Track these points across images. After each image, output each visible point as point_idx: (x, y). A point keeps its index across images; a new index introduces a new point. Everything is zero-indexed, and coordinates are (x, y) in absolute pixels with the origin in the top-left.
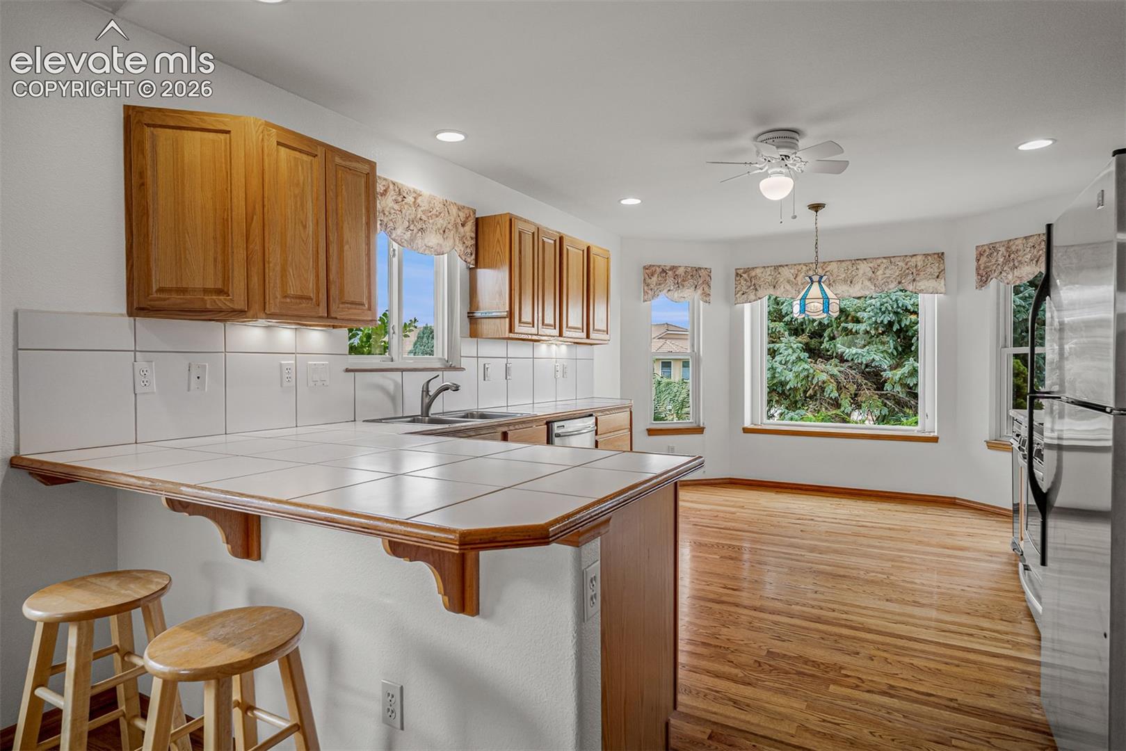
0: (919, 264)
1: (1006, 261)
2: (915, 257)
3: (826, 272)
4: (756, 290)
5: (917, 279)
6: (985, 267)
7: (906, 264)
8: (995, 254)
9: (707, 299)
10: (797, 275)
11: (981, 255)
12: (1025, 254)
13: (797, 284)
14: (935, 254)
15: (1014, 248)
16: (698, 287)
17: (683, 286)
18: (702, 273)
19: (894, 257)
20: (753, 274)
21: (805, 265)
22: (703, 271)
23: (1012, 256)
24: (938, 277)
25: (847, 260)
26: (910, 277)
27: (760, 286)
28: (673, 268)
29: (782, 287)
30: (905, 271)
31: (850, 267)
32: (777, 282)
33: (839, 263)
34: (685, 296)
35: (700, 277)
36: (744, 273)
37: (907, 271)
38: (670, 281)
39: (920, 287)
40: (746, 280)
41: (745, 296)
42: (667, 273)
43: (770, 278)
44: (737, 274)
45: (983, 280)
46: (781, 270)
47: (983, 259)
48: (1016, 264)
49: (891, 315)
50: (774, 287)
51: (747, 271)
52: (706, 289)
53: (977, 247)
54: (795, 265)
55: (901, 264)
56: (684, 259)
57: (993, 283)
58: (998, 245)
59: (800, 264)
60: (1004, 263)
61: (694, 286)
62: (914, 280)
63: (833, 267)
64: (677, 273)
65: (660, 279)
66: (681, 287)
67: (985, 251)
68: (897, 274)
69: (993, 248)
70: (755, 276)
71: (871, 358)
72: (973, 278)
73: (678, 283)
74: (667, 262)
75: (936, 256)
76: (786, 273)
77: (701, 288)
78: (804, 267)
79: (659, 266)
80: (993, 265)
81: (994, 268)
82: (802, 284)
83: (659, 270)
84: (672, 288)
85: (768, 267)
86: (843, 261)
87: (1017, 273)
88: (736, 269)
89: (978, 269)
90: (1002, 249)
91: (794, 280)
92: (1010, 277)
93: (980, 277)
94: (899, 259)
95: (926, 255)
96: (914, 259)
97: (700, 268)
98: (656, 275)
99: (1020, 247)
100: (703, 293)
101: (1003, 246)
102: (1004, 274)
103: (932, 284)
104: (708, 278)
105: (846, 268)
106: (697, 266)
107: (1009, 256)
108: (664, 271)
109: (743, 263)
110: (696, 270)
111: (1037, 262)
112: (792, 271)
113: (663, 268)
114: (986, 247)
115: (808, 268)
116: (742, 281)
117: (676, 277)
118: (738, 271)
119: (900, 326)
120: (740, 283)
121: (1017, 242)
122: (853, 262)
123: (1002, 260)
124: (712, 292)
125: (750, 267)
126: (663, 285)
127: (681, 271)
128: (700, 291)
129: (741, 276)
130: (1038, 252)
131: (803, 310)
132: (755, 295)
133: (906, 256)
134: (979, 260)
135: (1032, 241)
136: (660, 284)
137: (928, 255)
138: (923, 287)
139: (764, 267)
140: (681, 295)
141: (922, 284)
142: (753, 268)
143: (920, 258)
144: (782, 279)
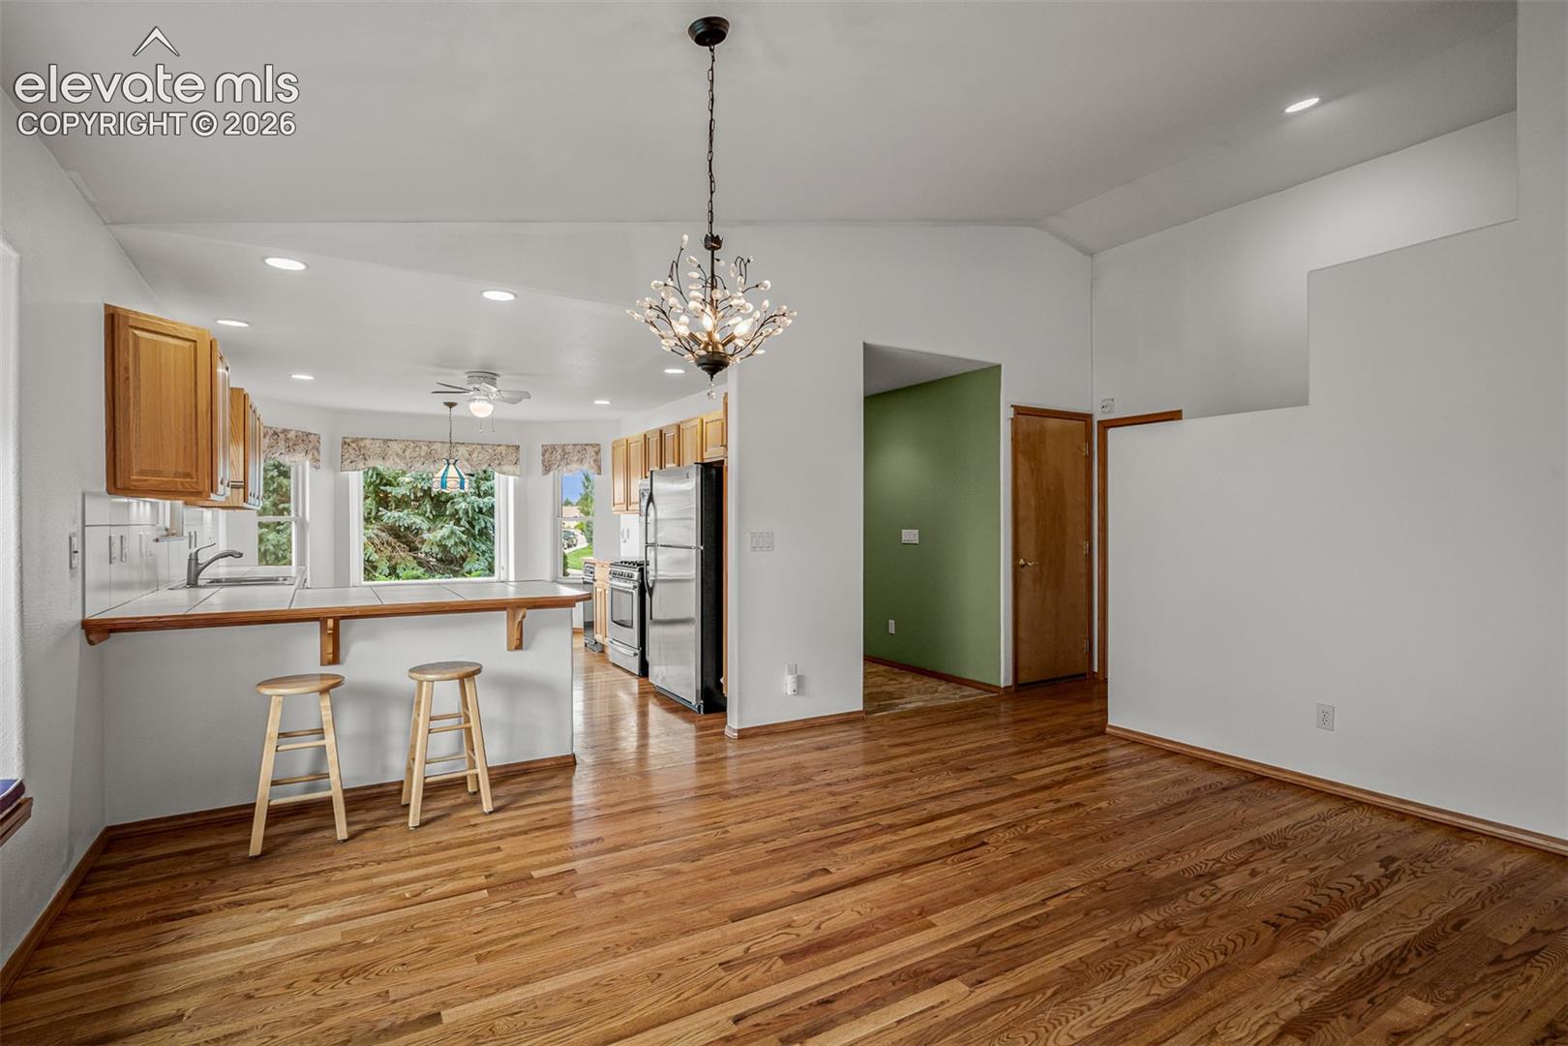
0: (503, 452)
1: (563, 458)
3: (431, 450)
4: (365, 459)
5: (502, 463)
6: (549, 461)
7: (494, 451)
8: (555, 453)
9: (317, 464)
11: (546, 451)
12: (574, 456)
13: (405, 458)
14: (513, 446)
15: (567, 450)
16: (308, 453)
17: (294, 450)
18: (312, 438)
19: (485, 445)
20: (362, 444)
21: (413, 442)
22: (312, 436)
23: (566, 456)
24: (516, 463)
26: (497, 462)
27: (369, 458)
28: (285, 431)
30: (493, 457)
33: (442, 444)
34: (295, 460)
35: (310, 442)
36: (353, 442)
38: (282, 444)
40: (354, 449)
41: (354, 464)
42: (279, 436)
43: (380, 450)
44: (345, 443)
45: (547, 469)
46: (389, 443)
47: (547, 455)
48: (569, 462)
51: (355, 440)
52: (316, 455)
53: (543, 446)
54: (403, 441)
55: (490, 451)
56: (296, 423)
57: (551, 473)
58: (557, 447)
59: (408, 441)
60: (561, 460)
61: (305, 451)
62: (500, 464)
63: (437, 446)
64: (288, 436)
65: (272, 441)
66: (292, 451)
67: (548, 450)
68: (487, 457)
69: (554, 448)
70: (364, 447)
71: (412, 521)
72: (540, 468)
73: (289, 447)
74: (280, 425)
75: (514, 448)
76: (395, 447)
77: (311, 453)
78: (413, 444)
79: (271, 428)
80: (553, 460)
81: (554, 462)
82: (410, 458)
83: (271, 432)
84: (283, 451)
85: (377, 439)
87: (569, 467)
88: (343, 438)
89: (543, 461)
90: (560, 451)
92: (564, 469)
93: (545, 467)
94: (488, 447)
95: (508, 446)
96: (499, 448)
97: (310, 434)
98: (268, 437)
99: (571, 451)
100: (312, 459)
101: (560, 448)
102: (560, 467)
103: (511, 468)
104: (317, 445)
106: (308, 431)
107: (564, 456)
108: (275, 433)
109: (351, 432)
110: (306, 436)
111: (581, 462)
112: (401, 446)
113: (275, 430)
114: (549, 447)
115: (415, 445)
116: (351, 451)
117: (287, 440)
118: (346, 440)
120: (348, 452)
121: (569, 447)
123: (559, 457)
124: (321, 458)
125: (360, 437)
127: (292, 435)
128: (310, 456)
129: (349, 445)
130: (583, 455)
131: (444, 485)
132: (364, 465)
133: (494, 445)
135: (578, 447)
136: (272, 447)
138: (509, 471)
139: (373, 439)
140: (293, 459)
141: (505, 468)
142: (362, 439)
143: (503, 448)
144: (391, 452)
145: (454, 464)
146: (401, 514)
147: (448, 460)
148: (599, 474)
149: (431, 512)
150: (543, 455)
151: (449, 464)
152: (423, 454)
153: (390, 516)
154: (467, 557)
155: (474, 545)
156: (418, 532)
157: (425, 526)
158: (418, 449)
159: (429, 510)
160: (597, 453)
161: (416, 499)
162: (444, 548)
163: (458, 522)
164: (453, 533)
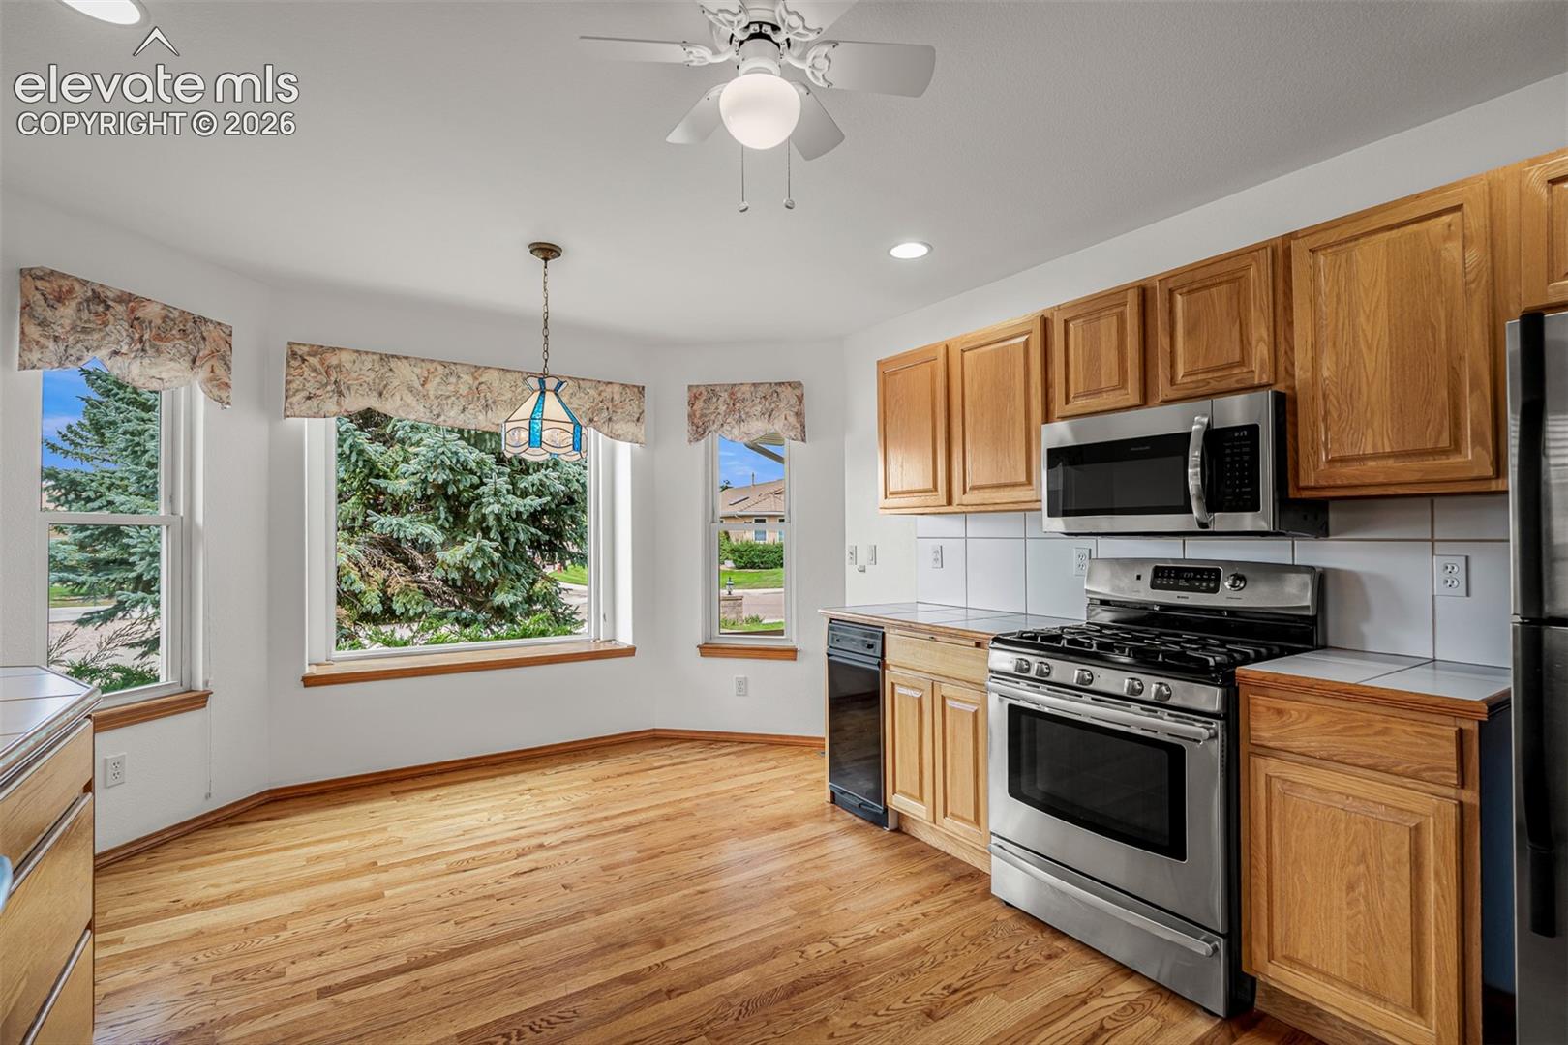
0: (615, 397)
1: (731, 411)
2: (609, 385)
3: (480, 384)
4: (340, 394)
5: (614, 418)
6: (702, 416)
7: (600, 394)
8: (715, 399)
9: (224, 395)
10: (426, 379)
11: (696, 398)
12: (754, 406)
13: (426, 396)
14: (634, 386)
15: (739, 395)
16: (197, 363)
17: (158, 351)
18: (210, 331)
19: (583, 380)
20: (333, 360)
21: (442, 363)
22: (211, 327)
23: (738, 405)
24: (638, 420)
25: (515, 371)
26: (605, 414)
27: (349, 388)
28: (126, 298)
29: (397, 397)
30: (598, 404)
31: (519, 383)
32: (385, 386)
33: (502, 372)
34: (163, 376)
35: (204, 338)
36: (313, 354)
37: (601, 405)
38: (119, 329)
39: (617, 430)
40: (315, 370)
41: (314, 403)
42: (108, 307)
43: (372, 375)
44: (294, 355)
45: (699, 430)
46: (393, 363)
47: (699, 404)
48: (744, 417)
49: (448, 472)
50: (381, 394)
51: (318, 351)
52: (220, 371)
53: (690, 387)
54: (423, 360)
55: (592, 392)
56: (161, 284)
57: (706, 440)
58: (718, 389)
59: (432, 361)
60: (728, 413)
61: (188, 358)
62: (610, 419)
63: (491, 377)
64: (140, 314)
65: (85, 316)
66: (150, 352)
67: (700, 394)
68: (588, 406)
69: (712, 391)
70: (338, 366)
71: (419, 532)
72: (684, 427)
73: (141, 340)
74: (115, 278)
75: (636, 390)
76: (405, 372)
77: (208, 368)
78: (440, 368)
79: (83, 283)
80: (712, 414)
81: (713, 417)
82: (437, 398)
83: (81, 292)
84: (123, 348)
85: (367, 353)
86: (508, 371)
87: (744, 427)
88: (290, 344)
89: (691, 416)
90: (725, 395)
91: (420, 388)
92: (736, 431)
93: (694, 428)
94: (589, 384)
96: (609, 389)
97: (206, 321)
98: (73, 304)
99: (748, 395)
100: (211, 380)
101: (726, 391)
102: (726, 427)
103: (627, 428)
104: (224, 348)
105: (513, 383)
106: (198, 313)
107: (734, 405)
108: (98, 299)
110: (195, 322)
111: (770, 416)
112: (418, 370)
113: (100, 290)
114: (702, 389)
115: (447, 371)
116: (307, 372)
117: (135, 322)
118: (296, 348)
119: (457, 487)
120: (301, 375)
121: (744, 388)
122: (525, 376)
123: (724, 408)
124: (235, 380)
125: (327, 344)
126: (96, 336)
127: (151, 313)
128: (203, 373)
129: (304, 360)
130: (770, 404)
131: (535, 441)
132: (338, 404)
133: (599, 382)
134: (693, 404)
135: (760, 393)
136: (85, 330)
137: (626, 386)
138: (620, 432)
139: (357, 352)
140: (153, 372)
141: (620, 427)
142: (334, 349)
143: (616, 388)
144: (396, 383)
145: (555, 391)
146: (402, 521)
147: (542, 382)
148: (804, 440)
149: (446, 519)
150: (692, 404)
151: (543, 393)
152: (464, 390)
153: (385, 523)
154: (496, 584)
155: (506, 567)
156: (427, 548)
157: (438, 538)
158: (453, 380)
159: (443, 516)
160: (800, 399)
161: (426, 498)
162: (465, 571)
163: (486, 532)
164: (480, 549)
